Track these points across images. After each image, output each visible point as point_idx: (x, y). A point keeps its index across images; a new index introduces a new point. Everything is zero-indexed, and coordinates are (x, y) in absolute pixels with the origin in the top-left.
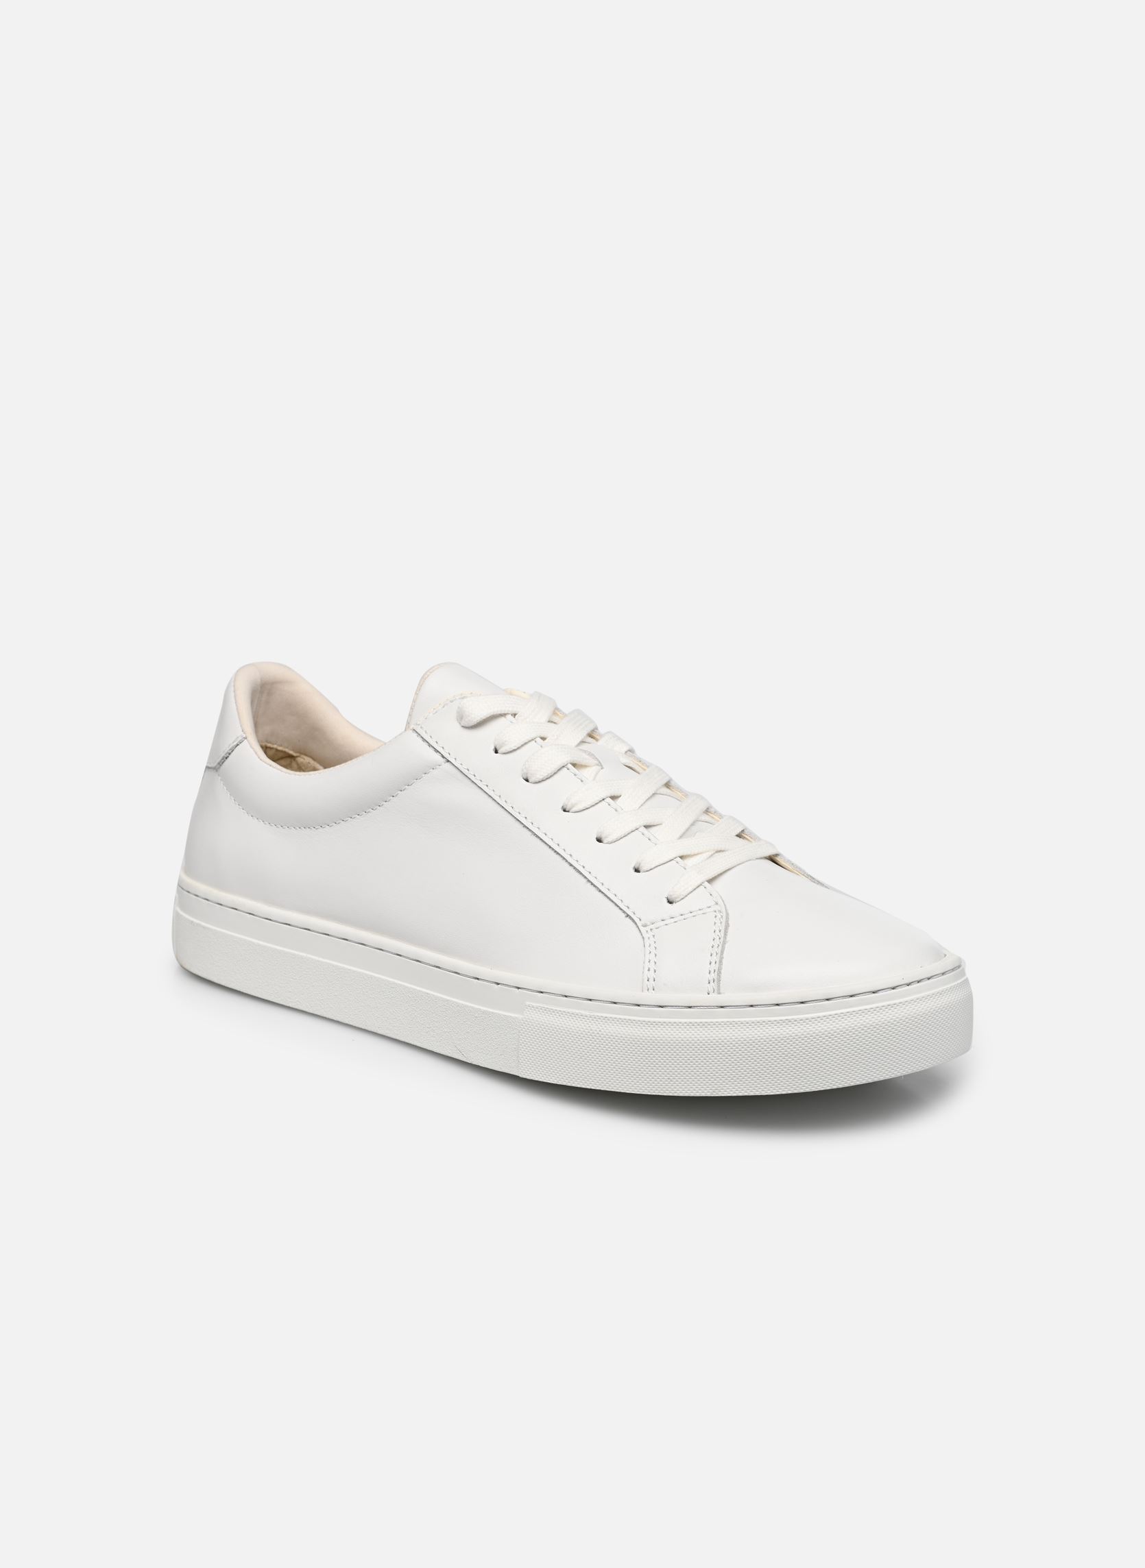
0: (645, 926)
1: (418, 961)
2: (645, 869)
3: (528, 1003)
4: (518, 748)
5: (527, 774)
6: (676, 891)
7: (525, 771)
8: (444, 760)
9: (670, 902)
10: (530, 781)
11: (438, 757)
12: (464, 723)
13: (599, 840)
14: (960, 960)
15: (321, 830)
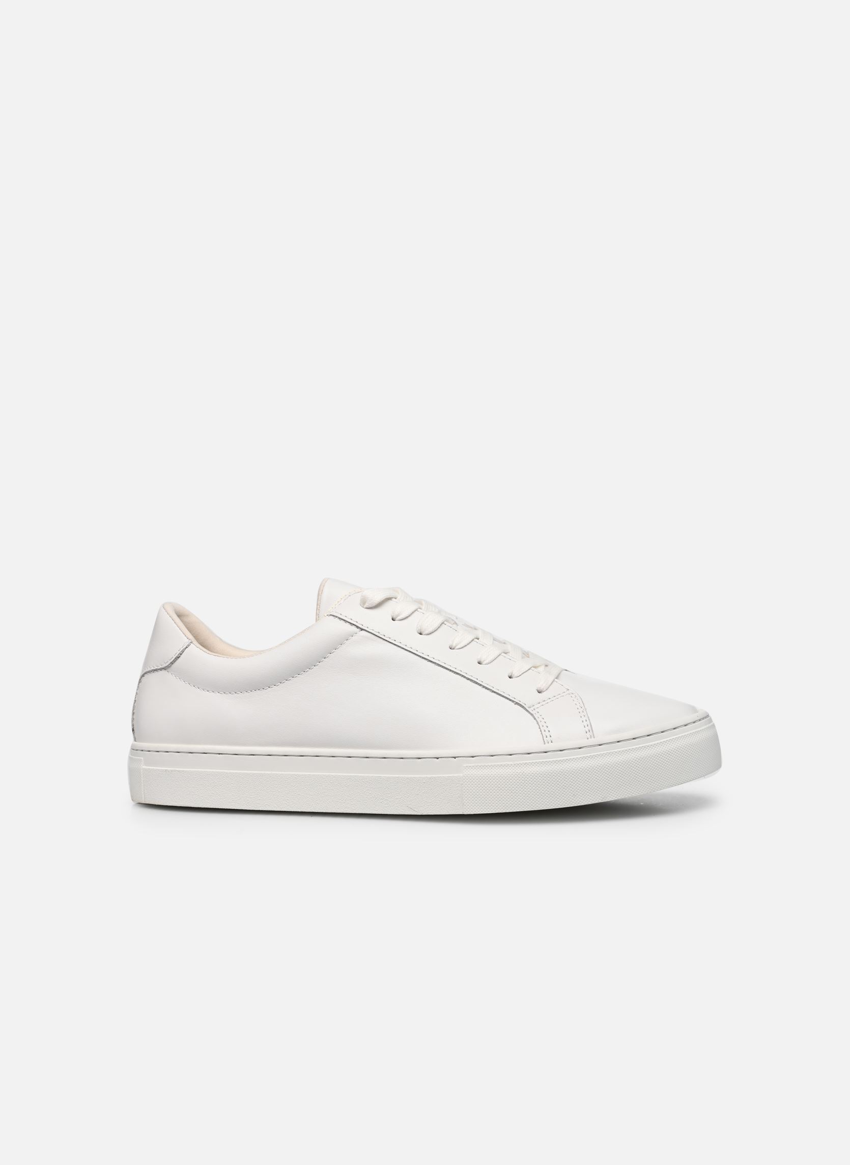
0: (530, 708)
1: (367, 757)
2: (516, 675)
3: (465, 765)
4: (409, 616)
5: (421, 629)
6: (542, 685)
7: (419, 628)
8: (359, 630)
9: (539, 692)
10: (424, 633)
11: (354, 628)
12: (367, 605)
13: (479, 663)
14: (707, 713)
15: (269, 689)
